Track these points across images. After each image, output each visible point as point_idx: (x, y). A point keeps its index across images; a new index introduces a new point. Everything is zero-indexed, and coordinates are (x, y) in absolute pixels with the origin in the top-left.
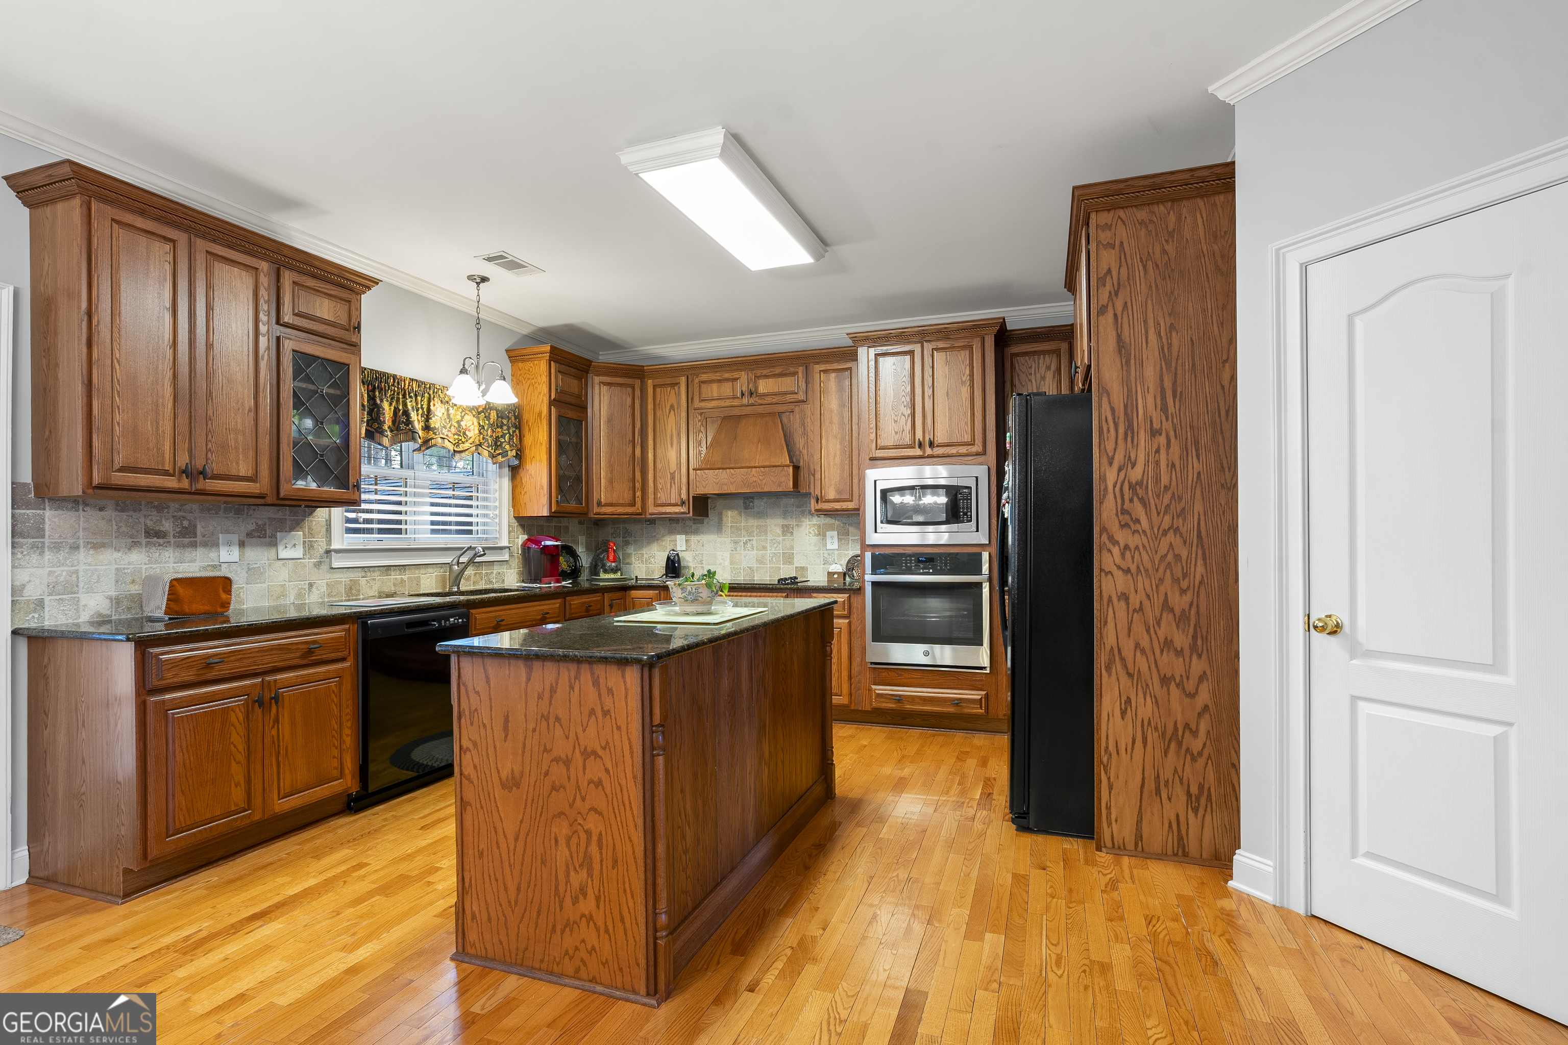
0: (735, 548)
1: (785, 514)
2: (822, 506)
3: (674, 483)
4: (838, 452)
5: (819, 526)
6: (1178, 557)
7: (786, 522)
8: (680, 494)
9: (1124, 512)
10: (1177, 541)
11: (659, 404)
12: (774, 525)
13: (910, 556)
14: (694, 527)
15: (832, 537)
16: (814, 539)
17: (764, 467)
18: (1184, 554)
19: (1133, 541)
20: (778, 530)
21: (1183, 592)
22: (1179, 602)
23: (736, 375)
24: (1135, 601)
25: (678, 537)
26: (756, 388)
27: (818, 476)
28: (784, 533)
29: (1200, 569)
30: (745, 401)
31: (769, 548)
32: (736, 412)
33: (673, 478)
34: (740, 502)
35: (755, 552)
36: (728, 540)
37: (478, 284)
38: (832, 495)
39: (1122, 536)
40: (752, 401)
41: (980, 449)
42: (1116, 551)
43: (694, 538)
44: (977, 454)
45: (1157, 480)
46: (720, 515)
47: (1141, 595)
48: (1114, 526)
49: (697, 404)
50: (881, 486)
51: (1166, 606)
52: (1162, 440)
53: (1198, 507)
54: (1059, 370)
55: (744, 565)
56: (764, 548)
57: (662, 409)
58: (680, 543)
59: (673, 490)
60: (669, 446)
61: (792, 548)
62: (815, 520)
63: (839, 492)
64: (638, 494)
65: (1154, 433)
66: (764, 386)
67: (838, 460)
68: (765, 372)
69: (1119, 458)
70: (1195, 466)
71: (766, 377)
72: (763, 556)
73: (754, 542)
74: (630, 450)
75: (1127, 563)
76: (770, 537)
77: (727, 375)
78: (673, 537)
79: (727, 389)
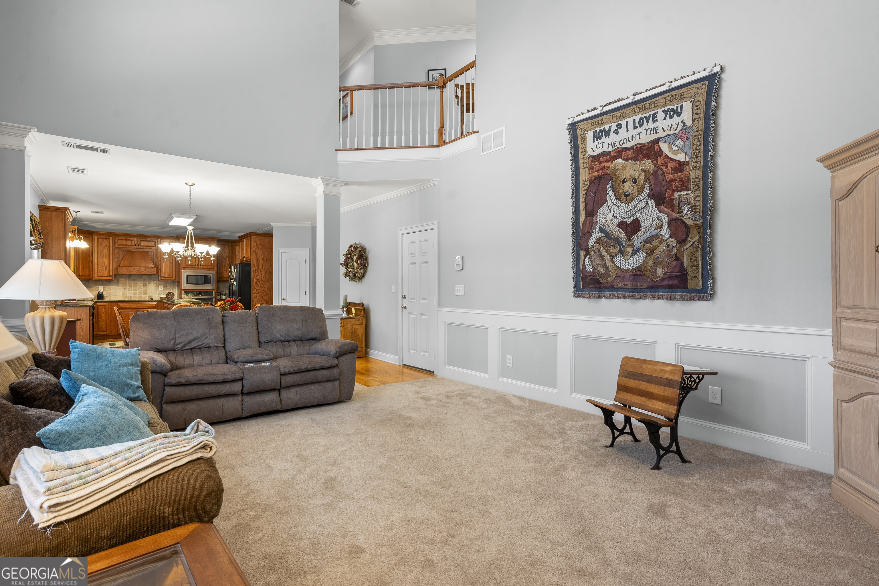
0: (125, 290)
1: (144, 280)
2: (163, 278)
3: (107, 270)
4: (169, 264)
5: (156, 284)
6: (264, 291)
7: (144, 283)
8: (109, 273)
9: (257, 284)
10: (264, 288)
11: (100, 244)
12: (140, 284)
13: (195, 292)
14: (107, 283)
15: (161, 287)
16: (155, 288)
17: (146, 267)
18: (265, 290)
19: (258, 288)
20: (142, 285)
21: (265, 296)
22: (264, 298)
23: (133, 239)
24: (258, 297)
25: (100, 287)
26: (140, 244)
27: (162, 270)
28: (144, 286)
29: (267, 293)
30: (136, 247)
31: (138, 290)
32: (132, 250)
33: (106, 268)
34: (127, 276)
35: (133, 291)
36: (122, 288)
37: (76, 213)
38: (167, 276)
39: (256, 288)
40: (138, 247)
41: (213, 267)
42: (255, 290)
43: (107, 287)
44: (212, 268)
45: (261, 279)
46: (118, 280)
47: (259, 297)
48: (255, 286)
49: (116, 246)
50: (187, 274)
51: (263, 298)
52: (262, 273)
53: (267, 283)
54: (229, 250)
55: (128, 295)
56: (136, 290)
57: (101, 246)
58: (101, 289)
59: (106, 272)
60: (105, 258)
61: (147, 290)
62: (155, 282)
63: (169, 275)
64: (91, 272)
65: (261, 272)
66: (143, 243)
67: (169, 266)
68: (144, 240)
69: (256, 275)
70: (267, 277)
71: (144, 241)
72: (135, 293)
73: (132, 289)
74: (89, 258)
75: (257, 292)
76: (138, 287)
77: (129, 239)
78: (97, 287)
79: (129, 243)
